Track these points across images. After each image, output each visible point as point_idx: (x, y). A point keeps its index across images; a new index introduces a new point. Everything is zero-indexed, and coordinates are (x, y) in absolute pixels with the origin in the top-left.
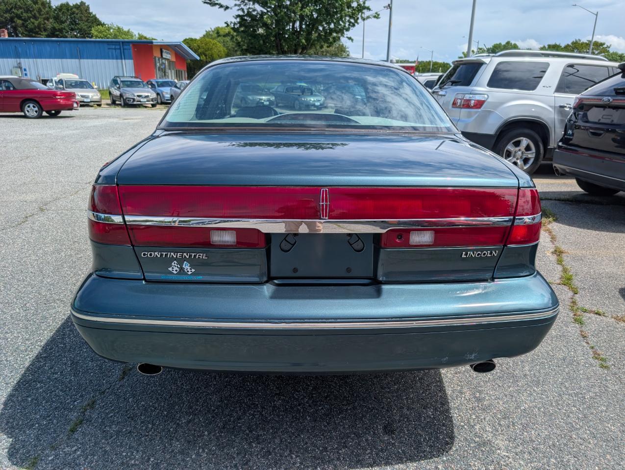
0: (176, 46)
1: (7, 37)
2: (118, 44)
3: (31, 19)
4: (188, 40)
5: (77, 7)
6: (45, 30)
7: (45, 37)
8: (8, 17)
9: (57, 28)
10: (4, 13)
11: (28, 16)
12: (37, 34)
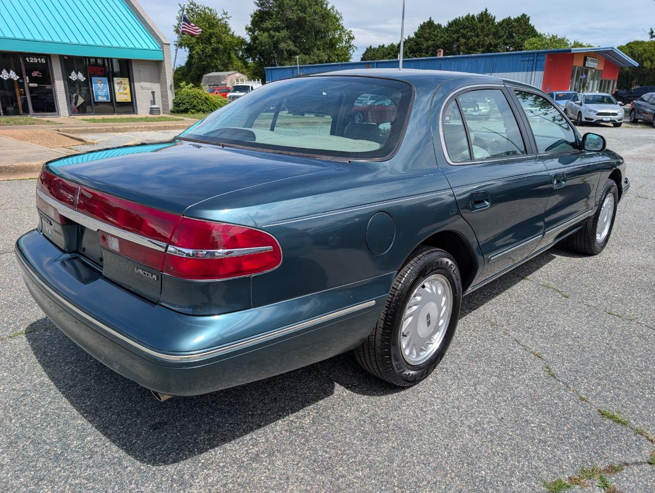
0: (606, 52)
1: (442, 56)
2: (532, 55)
3: (473, 37)
4: (632, 43)
5: (518, 20)
6: (483, 46)
7: (480, 53)
8: (456, 38)
9: (493, 44)
10: (453, 34)
11: (471, 35)
12: (475, 50)
